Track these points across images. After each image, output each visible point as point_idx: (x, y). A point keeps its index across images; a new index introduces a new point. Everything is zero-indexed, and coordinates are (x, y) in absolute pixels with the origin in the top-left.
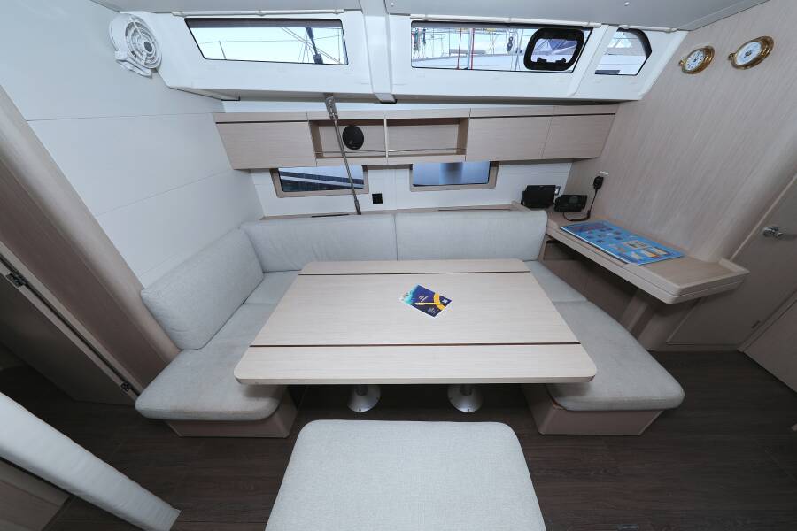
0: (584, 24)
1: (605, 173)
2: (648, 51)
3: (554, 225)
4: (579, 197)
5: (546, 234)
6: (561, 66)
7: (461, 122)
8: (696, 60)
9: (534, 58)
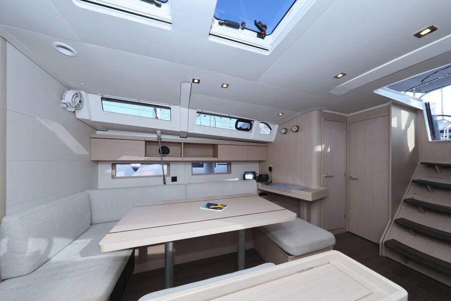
0: (251, 119)
1: (271, 166)
2: (271, 129)
3: (260, 184)
4: (266, 175)
5: (258, 189)
6: (247, 130)
7: (215, 146)
8: (284, 131)
9: (238, 127)
